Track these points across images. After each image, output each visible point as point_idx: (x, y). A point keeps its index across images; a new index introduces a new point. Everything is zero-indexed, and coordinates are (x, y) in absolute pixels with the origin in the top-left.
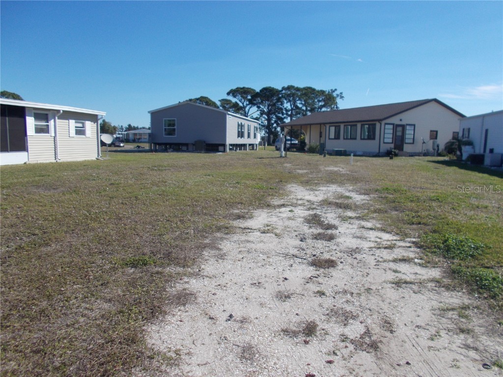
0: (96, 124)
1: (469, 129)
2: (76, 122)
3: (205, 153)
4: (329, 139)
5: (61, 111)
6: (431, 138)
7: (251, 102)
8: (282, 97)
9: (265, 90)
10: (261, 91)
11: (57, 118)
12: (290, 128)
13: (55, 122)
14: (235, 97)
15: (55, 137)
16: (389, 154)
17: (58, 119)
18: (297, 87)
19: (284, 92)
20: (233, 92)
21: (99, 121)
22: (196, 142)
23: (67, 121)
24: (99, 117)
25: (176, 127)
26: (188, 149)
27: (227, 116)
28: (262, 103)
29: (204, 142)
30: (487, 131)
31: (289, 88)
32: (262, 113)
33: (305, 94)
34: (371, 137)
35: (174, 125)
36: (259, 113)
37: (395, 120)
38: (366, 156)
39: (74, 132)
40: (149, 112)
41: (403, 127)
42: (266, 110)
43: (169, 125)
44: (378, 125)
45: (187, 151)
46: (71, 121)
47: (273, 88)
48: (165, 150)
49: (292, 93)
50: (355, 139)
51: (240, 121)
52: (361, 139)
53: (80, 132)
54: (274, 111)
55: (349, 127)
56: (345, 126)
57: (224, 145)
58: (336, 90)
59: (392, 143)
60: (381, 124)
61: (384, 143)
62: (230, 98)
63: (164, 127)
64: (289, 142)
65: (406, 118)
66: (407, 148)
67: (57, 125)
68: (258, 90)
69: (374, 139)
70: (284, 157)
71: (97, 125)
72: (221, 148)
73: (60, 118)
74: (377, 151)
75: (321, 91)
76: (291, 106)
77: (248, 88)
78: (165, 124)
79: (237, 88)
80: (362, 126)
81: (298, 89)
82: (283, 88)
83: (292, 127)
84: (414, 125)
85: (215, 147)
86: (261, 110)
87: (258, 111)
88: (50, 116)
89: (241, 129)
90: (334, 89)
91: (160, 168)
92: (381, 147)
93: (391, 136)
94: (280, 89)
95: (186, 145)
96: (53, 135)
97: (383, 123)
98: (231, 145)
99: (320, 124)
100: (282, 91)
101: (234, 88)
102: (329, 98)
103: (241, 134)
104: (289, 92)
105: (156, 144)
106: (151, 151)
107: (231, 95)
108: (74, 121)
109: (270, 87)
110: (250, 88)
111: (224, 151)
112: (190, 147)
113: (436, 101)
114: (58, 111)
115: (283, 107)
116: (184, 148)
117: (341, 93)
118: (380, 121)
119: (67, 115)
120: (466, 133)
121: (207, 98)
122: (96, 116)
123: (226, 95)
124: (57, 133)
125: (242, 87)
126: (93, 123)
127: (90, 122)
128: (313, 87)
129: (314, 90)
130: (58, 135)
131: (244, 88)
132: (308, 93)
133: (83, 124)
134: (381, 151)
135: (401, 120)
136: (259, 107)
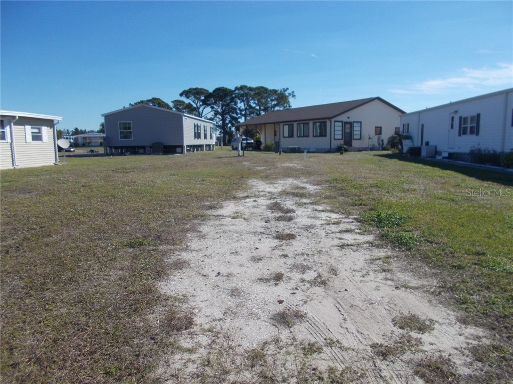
0: (52, 129)
1: (408, 125)
2: (32, 128)
3: (164, 155)
4: (284, 137)
5: (17, 117)
6: (376, 134)
7: (205, 103)
8: (236, 97)
9: (218, 90)
10: (214, 91)
11: (12, 124)
12: (245, 127)
13: (11, 128)
14: (188, 97)
15: (11, 144)
16: (340, 150)
17: (14, 125)
18: (250, 87)
19: (237, 92)
20: (186, 93)
21: (55, 126)
22: (153, 144)
23: (23, 127)
24: (55, 122)
25: (131, 130)
26: (145, 152)
27: (184, 118)
28: (215, 103)
29: (162, 144)
30: (423, 126)
31: (242, 88)
32: (216, 113)
33: (258, 94)
34: (323, 134)
35: (129, 128)
36: (213, 113)
37: (343, 118)
38: (318, 152)
39: (31, 137)
40: (102, 115)
41: (351, 124)
42: (220, 110)
43: (125, 129)
44: (328, 123)
45: (145, 153)
46: (27, 127)
47: (226, 88)
48: (122, 154)
49: (245, 93)
50: (308, 136)
51: (196, 122)
52: (314, 136)
53: (37, 137)
54: (228, 111)
55: (302, 125)
56: (298, 124)
57: (182, 147)
58: (287, 89)
59: (342, 139)
60: (331, 122)
61: (335, 139)
62: (183, 99)
63: (119, 131)
64: (245, 142)
65: (353, 116)
66: (356, 144)
67: (13, 132)
68: (211, 91)
69: (325, 136)
70: (241, 156)
71: (54, 130)
72: (179, 150)
73: (15, 124)
74: (329, 147)
75: (274, 90)
76: (245, 105)
77: (201, 89)
78: (120, 128)
79: (190, 89)
80: (314, 123)
81: (251, 89)
82: (236, 89)
83: (247, 127)
84: (361, 122)
85: (172, 149)
86: (215, 111)
87: (212, 111)
88: (5, 122)
89: (198, 131)
90: (285, 88)
91: (124, 171)
92: (332, 144)
93: (340, 133)
94: (233, 89)
95: (144, 147)
96: (10, 141)
97: (333, 120)
98: (188, 146)
99: (274, 123)
100: (235, 91)
101: (187, 88)
102: (282, 97)
103: (197, 136)
104: (242, 92)
105: (111, 147)
106: (106, 155)
107: (184, 95)
108: (30, 127)
109: (223, 87)
110: (203, 89)
111: (182, 152)
112: (148, 150)
113: (379, 99)
114: (14, 117)
115: (237, 106)
116: (142, 151)
117: (293, 92)
118: (330, 118)
119: (23, 121)
120: (406, 128)
121: (159, 99)
122: (52, 121)
123: (179, 96)
124: (14, 139)
125: (194, 87)
126: (49, 128)
127: (46, 127)
128: (266, 86)
129: (266, 89)
130: (14, 141)
131: (196, 89)
132: (261, 93)
133: (39, 129)
134: (332, 147)
135: (349, 118)
136: (212, 108)
